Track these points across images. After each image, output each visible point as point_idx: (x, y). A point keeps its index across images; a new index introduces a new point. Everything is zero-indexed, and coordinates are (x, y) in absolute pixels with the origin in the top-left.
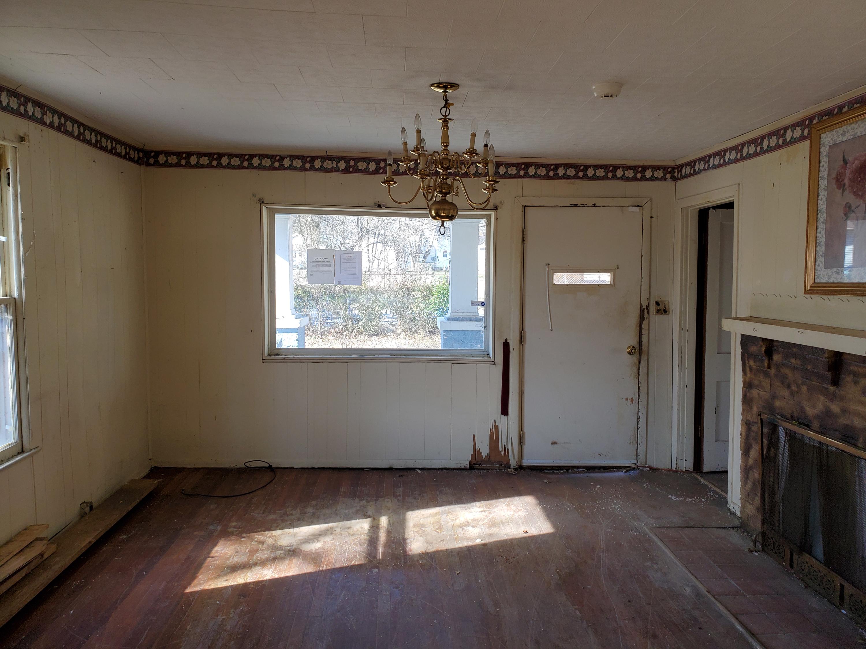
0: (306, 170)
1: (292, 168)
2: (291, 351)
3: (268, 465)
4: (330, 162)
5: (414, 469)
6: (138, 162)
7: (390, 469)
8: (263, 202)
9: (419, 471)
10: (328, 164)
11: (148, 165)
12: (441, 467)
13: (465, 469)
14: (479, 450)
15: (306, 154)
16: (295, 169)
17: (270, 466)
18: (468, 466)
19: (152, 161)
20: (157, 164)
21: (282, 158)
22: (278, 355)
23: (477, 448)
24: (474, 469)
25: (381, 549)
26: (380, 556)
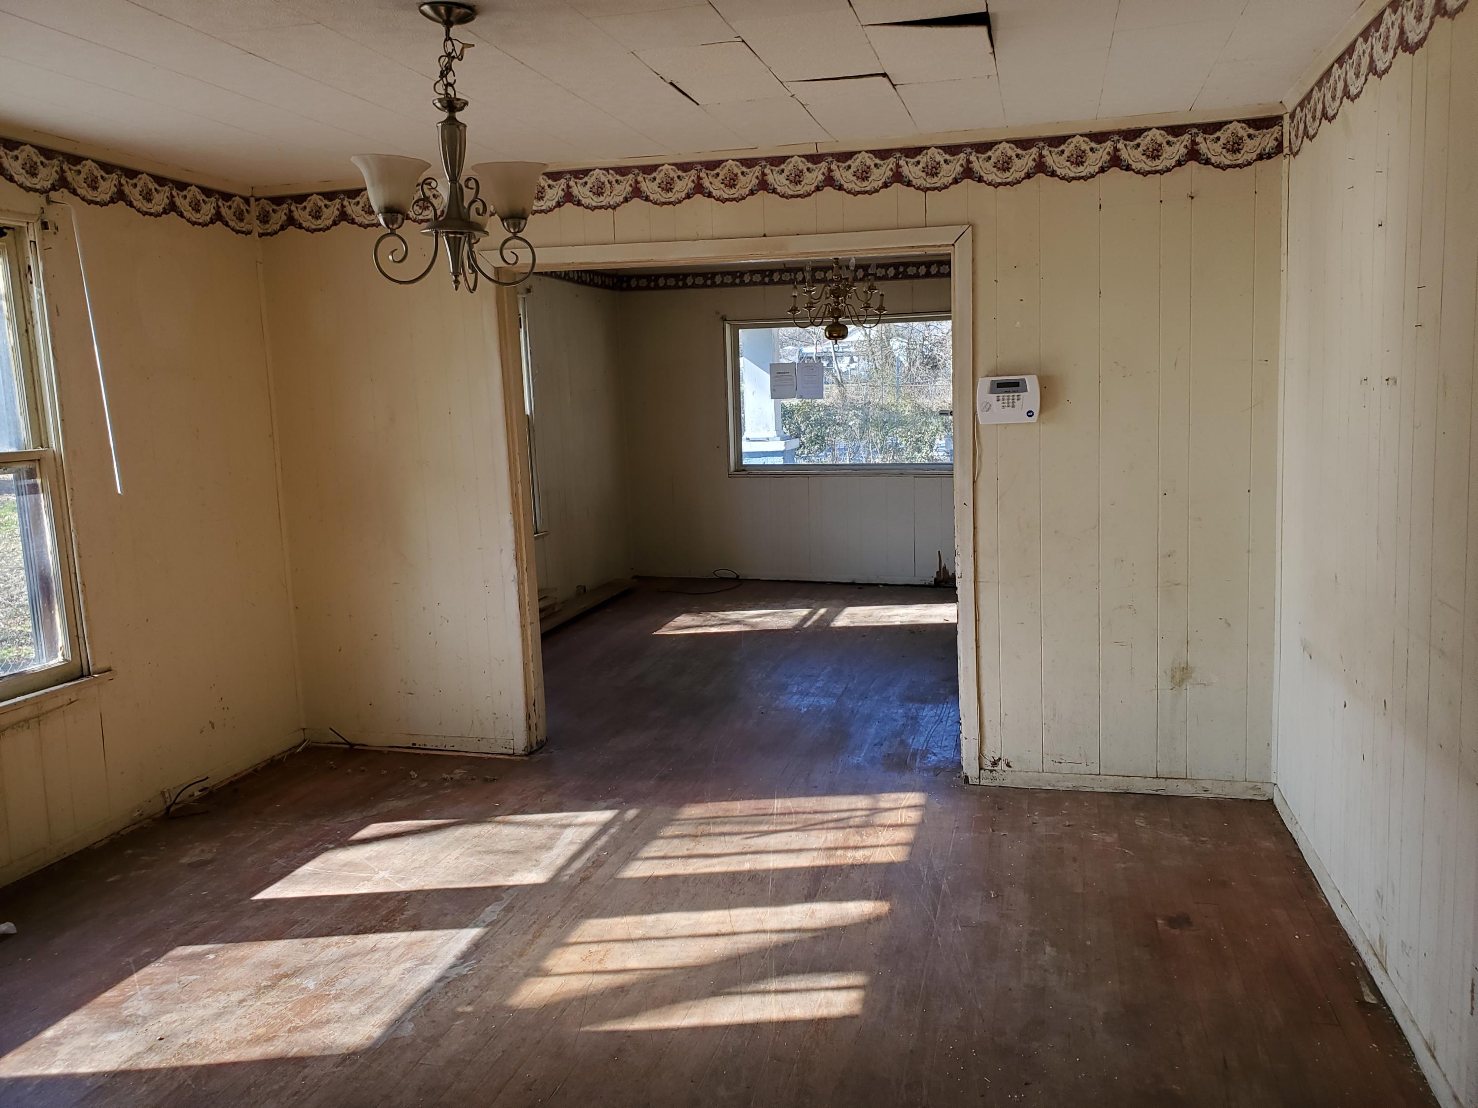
0: (765, 284)
1: (752, 283)
2: (757, 468)
3: (735, 576)
4: (788, 274)
5: (877, 585)
6: (613, 288)
7: (853, 584)
8: (725, 320)
9: (881, 586)
10: (787, 277)
11: (622, 289)
12: (904, 583)
13: (929, 586)
14: (945, 567)
15: (765, 268)
16: (756, 284)
17: (738, 576)
18: (933, 583)
19: (625, 285)
20: (629, 288)
21: (742, 274)
22: (744, 470)
23: (943, 565)
24: (940, 587)
25: (809, 623)
26: (805, 626)
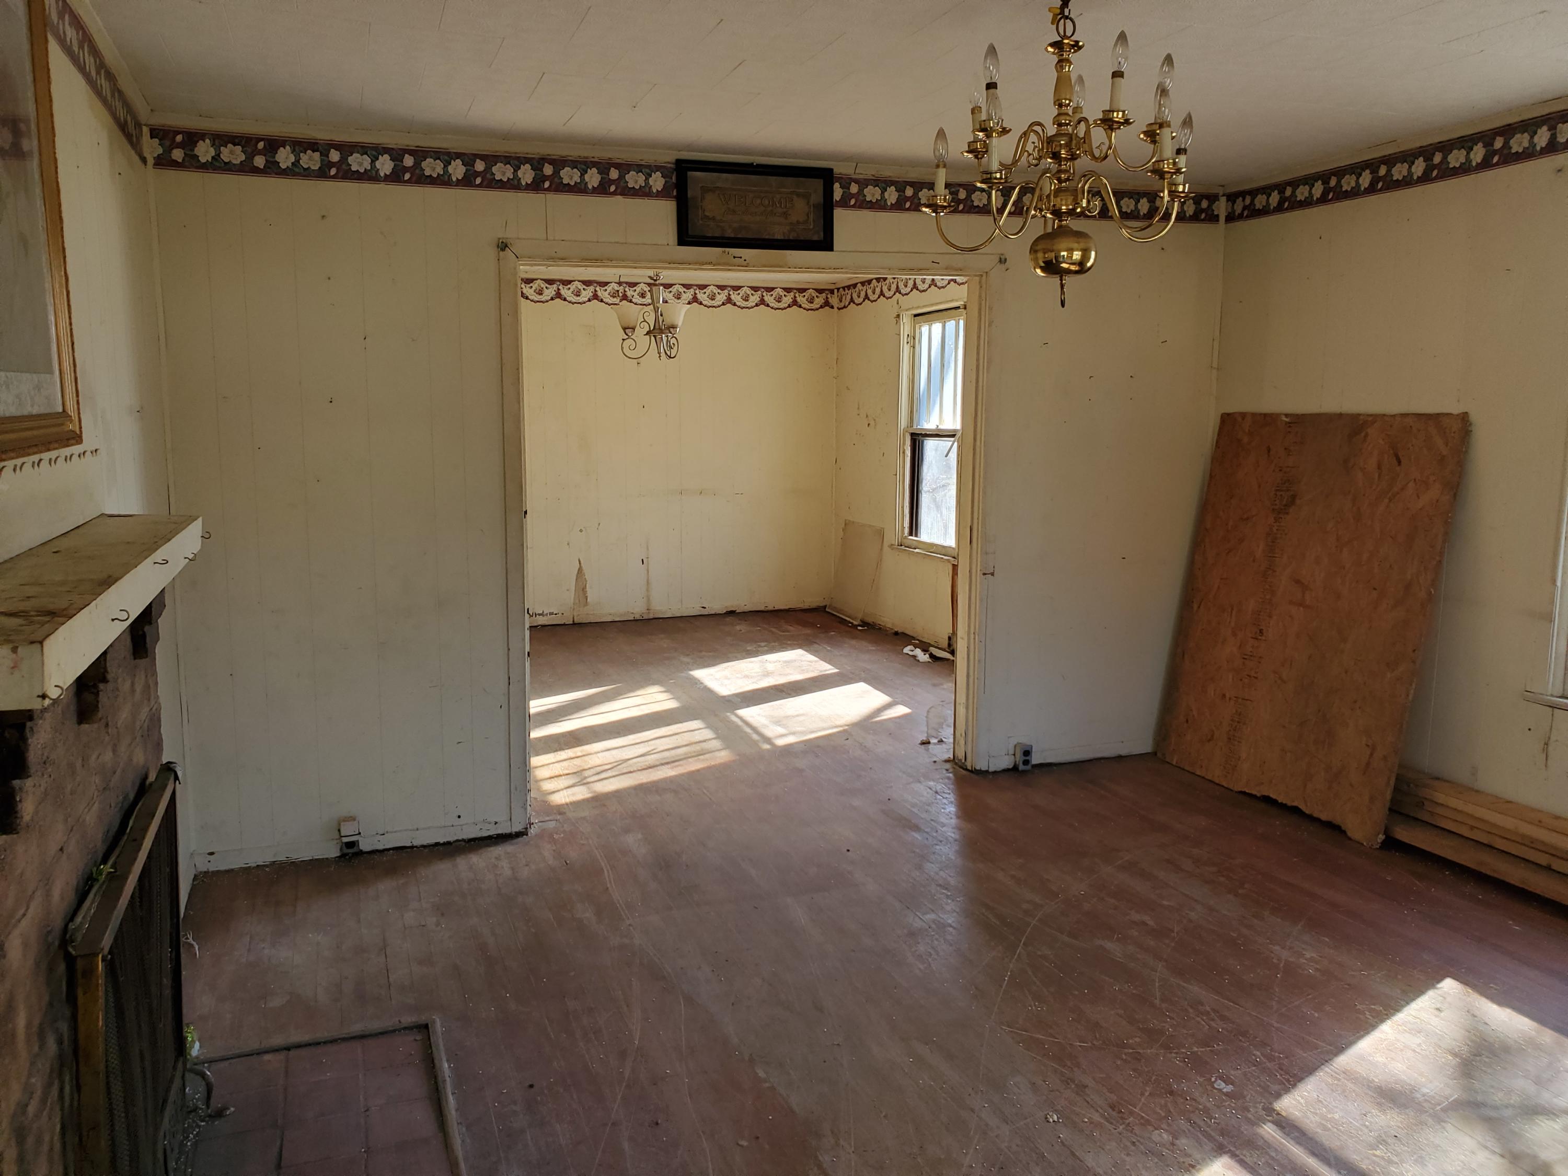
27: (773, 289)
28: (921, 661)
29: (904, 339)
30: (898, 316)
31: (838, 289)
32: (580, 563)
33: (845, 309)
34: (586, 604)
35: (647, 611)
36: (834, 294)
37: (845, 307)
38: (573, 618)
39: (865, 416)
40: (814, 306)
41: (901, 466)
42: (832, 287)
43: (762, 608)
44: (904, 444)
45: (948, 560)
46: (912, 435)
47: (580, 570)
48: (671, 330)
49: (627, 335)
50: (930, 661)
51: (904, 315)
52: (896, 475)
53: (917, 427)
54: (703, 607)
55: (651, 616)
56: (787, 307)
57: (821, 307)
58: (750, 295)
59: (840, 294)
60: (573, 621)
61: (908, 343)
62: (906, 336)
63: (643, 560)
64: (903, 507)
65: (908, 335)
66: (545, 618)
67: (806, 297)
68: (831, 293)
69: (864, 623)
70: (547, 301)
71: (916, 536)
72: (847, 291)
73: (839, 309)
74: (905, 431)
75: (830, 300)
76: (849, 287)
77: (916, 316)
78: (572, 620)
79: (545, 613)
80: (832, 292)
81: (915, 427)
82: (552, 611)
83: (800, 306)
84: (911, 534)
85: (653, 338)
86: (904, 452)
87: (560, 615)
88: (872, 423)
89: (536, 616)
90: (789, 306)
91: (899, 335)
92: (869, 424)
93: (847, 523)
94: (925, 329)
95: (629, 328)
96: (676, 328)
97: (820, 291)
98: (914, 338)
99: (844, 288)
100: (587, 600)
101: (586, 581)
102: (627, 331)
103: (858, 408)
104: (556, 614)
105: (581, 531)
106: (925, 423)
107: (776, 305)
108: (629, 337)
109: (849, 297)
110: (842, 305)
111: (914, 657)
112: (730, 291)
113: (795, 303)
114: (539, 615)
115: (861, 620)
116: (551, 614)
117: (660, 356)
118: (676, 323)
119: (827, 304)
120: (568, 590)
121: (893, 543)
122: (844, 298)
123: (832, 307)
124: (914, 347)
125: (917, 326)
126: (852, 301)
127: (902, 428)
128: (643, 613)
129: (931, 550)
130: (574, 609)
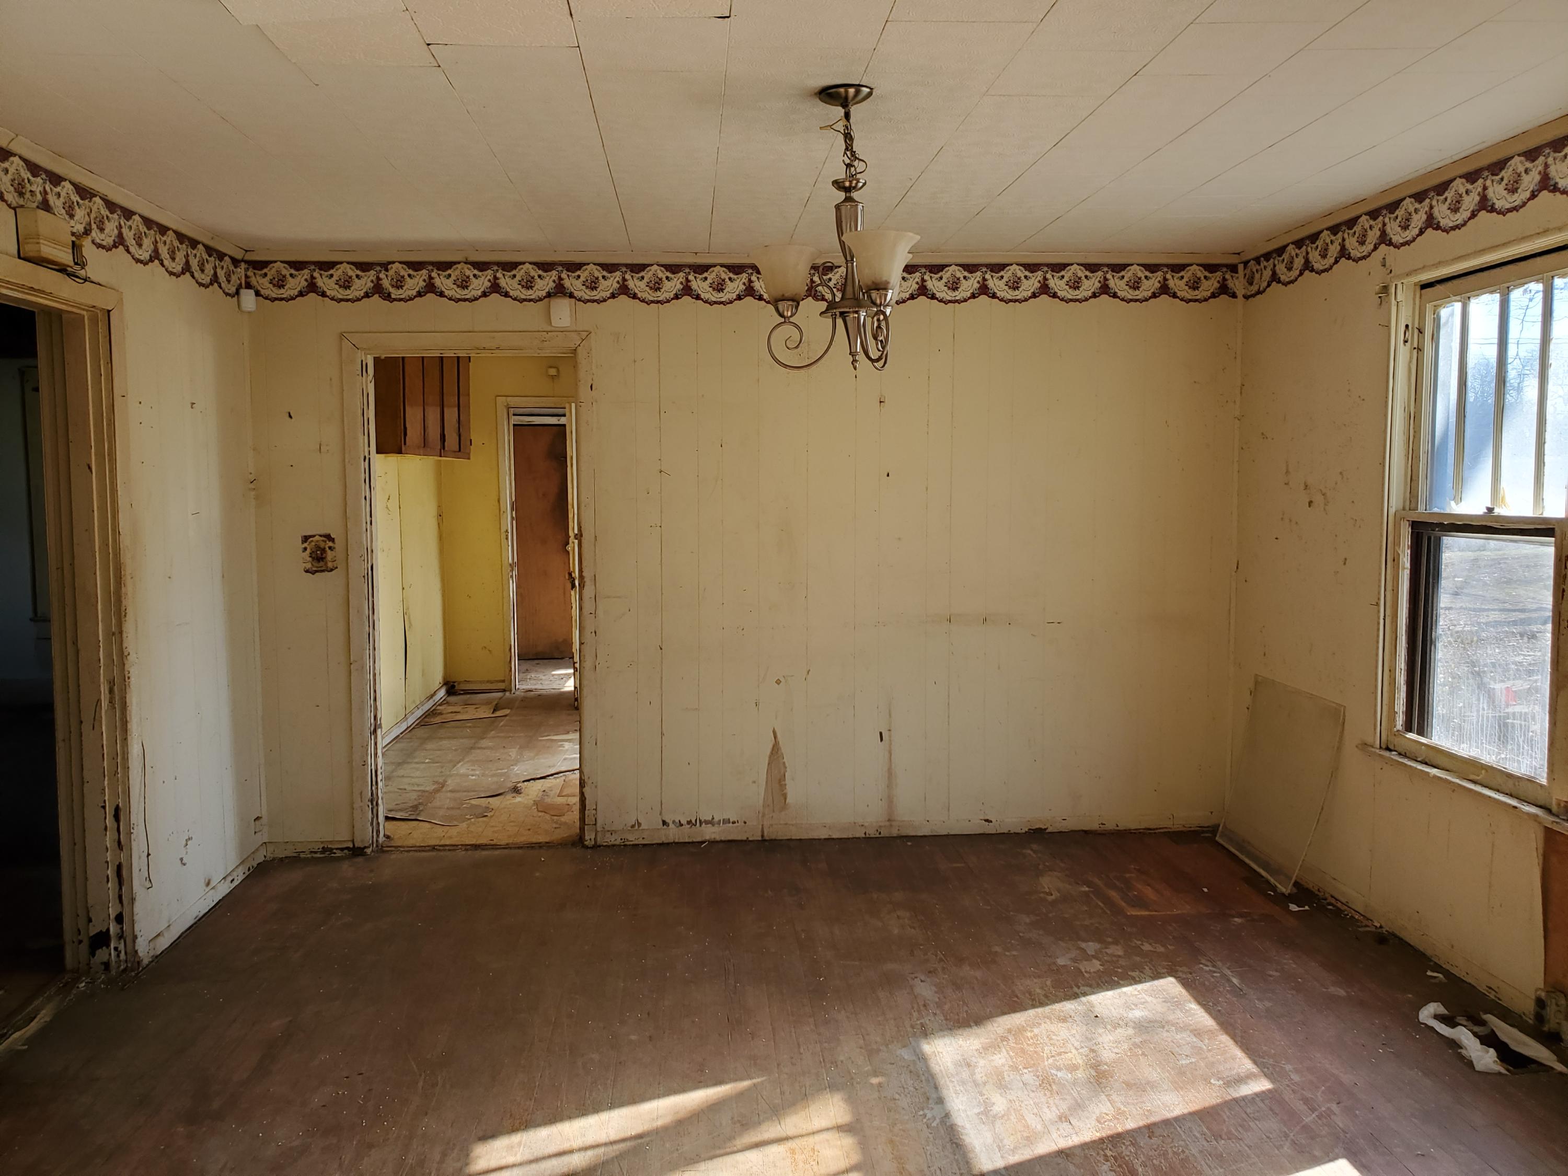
27: (1124, 267)
28: (1477, 1068)
29: (1397, 334)
30: (1385, 289)
31: (1246, 264)
32: (775, 737)
33: (1259, 296)
34: (784, 806)
35: (887, 823)
36: (1237, 272)
37: (1259, 292)
38: (763, 831)
39: (1302, 487)
40: (1199, 294)
41: (1389, 588)
42: (1233, 260)
43: (1095, 826)
44: (1397, 543)
45: (1535, 817)
46: (1415, 525)
47: (776, 748)
48: (874, 294)
49: (782, 315)
50: (1503, 1071)
51: (1400, 286)
52: (1378, 604)
53: (1426, 510)
54: (987, 821)
55: (895, 832)
56: (1150, 298)
57: (1213, 296)
58: (1083, 278)
59: (1248, 271)
60: (762, 836)
61: (1406, 342)
62: (1403, 328)
63: (881, 734)
64: (1392, 671)
65: (1407, 326)
66: (716, 829)
67: (1185, 280)
68: (1232, 271)
69: (1303, 893)
70: (731, 302)
71: (1421, 733)
72: (1264, 263)
73: (1246, 297)
74: (1398, 518)
75: (1230, 284)
76: (1267, 256)
77: (1425, 286)
78: (760, 834)
79: (716, 819)
80: (1233, 268)
81: (1421, 508)
82: (726, 817)
83: (1175, 296)
84: (1409, 728)
85: (840, 321)
86: (1396, 560)
87: (742, 824)
88: (1318, 499)
89: (700, 826)
90: (1154, 296)
91: (1388, 327)
92: (1310, 503)
93: (1259, 684)
94: (1450, 313)
95: (784, 299)
96: (886, 289)
97: (1211, 268)
98: (1421, 331)
99: (1257, 260)
100: (785, 799)
101: (786, 768)
102: (781, 305)
103: (1287, 472)
104: (734, 823)
105: (778, 682)
106: (1453, 503)
107: (1131, 294)
108: (786, 320)
109: (1267, 274)
110: (1254, 288)
111: (1454, 1045)
112: (1047, 272)
113: (1164, 289)
114: (707, 822)
115: (1296, 884)
116: (726, 821)
117: (854, 361)
118: (884, 279)
119: (1224, 289)
120: (754, 782)
121: (1369, 740)
122: (1257, 276)
123: (1234, 296)
124: (1419, 349)
125: (1429, 307)
126: (1275, 278)
127: (1392, 511)
128: (880, 827)
129: (1472, 777)
130: (764, 815)
